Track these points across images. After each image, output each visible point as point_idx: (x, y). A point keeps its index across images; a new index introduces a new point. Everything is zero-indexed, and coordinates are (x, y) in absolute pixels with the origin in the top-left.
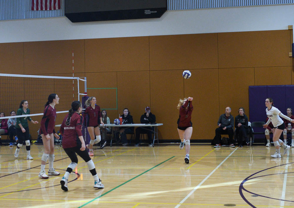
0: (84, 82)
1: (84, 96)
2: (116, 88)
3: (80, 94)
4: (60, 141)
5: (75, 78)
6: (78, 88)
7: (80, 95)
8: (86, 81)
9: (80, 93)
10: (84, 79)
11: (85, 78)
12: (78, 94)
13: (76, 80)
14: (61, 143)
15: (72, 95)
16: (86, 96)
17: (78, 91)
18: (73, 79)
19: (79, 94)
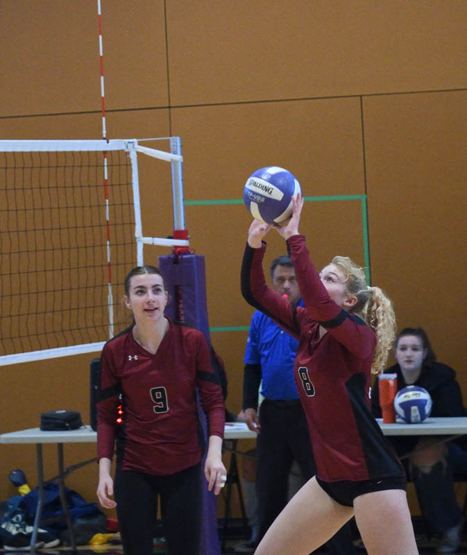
0: (167, 166)
1: (169, 254)
2: (356, 197)
3: (149, 240)
4: (29, 529)
5: (115, 145)
6: (131, 204)
7: (145, 245)
8: (178, 157)
9: (145, 234)
10: (166, 147)
11: (176, 141)
12: (133, 243)
13: (120, 160)
14: (34, 544)
15: (103, 246)
16: (185, 250)
17: (133, 224)
18: (105, 152)
19: (142, 241)
